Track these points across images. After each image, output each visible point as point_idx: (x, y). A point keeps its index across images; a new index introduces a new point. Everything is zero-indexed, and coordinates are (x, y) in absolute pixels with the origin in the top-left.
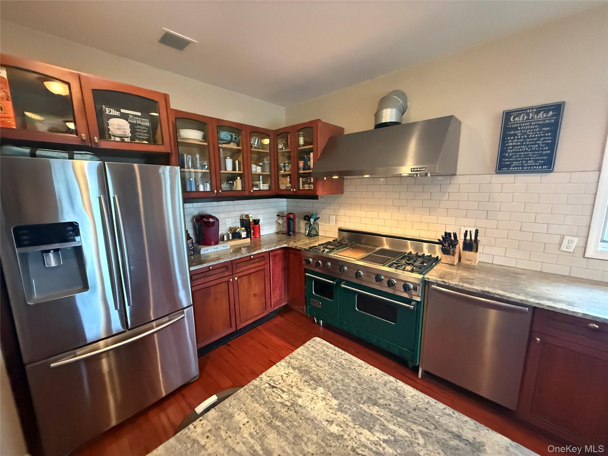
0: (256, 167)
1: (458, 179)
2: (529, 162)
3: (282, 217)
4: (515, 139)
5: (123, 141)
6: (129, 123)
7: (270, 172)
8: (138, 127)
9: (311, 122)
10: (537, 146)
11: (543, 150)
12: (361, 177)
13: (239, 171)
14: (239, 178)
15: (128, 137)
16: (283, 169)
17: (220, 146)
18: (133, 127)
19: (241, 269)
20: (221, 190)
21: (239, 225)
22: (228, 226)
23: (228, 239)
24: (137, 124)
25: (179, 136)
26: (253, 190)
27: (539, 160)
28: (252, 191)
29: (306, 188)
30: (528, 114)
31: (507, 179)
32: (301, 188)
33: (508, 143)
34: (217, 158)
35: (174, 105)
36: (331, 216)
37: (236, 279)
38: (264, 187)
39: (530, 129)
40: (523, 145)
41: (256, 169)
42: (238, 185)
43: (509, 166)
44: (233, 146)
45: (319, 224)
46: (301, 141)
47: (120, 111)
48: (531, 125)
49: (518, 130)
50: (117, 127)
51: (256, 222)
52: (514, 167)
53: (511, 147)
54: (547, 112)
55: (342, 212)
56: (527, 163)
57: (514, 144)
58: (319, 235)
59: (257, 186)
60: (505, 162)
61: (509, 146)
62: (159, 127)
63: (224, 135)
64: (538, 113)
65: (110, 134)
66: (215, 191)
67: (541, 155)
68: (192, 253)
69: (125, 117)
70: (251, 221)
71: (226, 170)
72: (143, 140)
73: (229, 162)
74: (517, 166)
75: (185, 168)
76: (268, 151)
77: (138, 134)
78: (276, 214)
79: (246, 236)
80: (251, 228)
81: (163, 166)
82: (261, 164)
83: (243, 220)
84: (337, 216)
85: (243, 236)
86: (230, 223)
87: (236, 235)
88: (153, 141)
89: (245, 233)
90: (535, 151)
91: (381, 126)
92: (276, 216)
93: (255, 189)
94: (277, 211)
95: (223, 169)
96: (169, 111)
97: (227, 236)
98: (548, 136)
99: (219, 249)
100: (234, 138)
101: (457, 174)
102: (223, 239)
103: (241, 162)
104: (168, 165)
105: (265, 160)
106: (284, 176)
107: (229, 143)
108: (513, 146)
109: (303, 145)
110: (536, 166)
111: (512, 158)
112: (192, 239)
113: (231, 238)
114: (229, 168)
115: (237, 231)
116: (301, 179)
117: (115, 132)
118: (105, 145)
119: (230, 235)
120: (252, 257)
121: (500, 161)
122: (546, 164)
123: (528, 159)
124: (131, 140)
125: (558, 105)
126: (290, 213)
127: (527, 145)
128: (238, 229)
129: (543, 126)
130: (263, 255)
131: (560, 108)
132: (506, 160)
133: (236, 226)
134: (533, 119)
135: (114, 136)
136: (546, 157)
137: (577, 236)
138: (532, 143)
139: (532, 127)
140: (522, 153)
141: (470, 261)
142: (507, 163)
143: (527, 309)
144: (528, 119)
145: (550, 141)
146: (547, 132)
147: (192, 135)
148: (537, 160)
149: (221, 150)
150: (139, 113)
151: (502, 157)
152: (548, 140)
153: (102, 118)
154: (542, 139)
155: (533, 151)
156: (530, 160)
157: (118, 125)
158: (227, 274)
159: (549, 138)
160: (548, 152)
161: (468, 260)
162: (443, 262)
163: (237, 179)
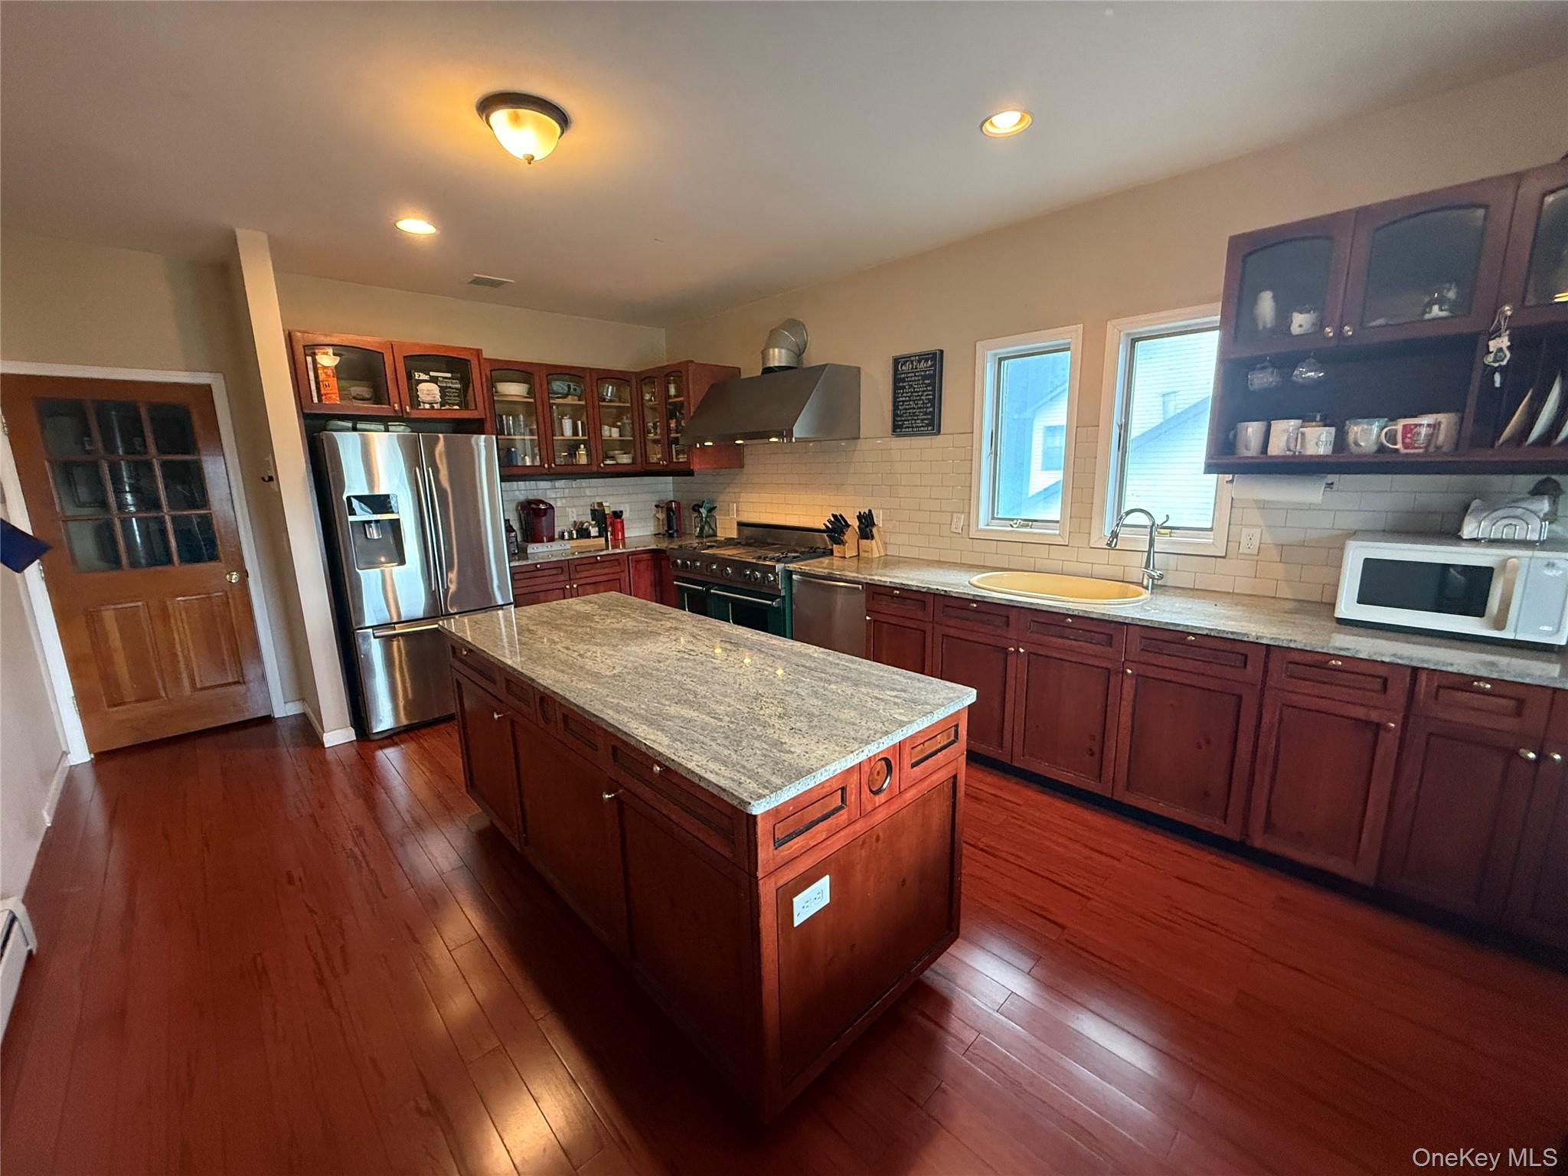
0: (610, 430)
1: (862, 444)
2: (918, 421)
3: (662, 507)
4: (904, 393)
5: (432, 408)
6: (439, 386)
7: (633, 436)
8: (448, 390)
9: (680, 364)
10: (921, 402)
11: (927, 408)
12: (766, 441)
13: (582, 436)
14: (582, 446)
15: (437, 403)
16: (652, 431)
17: (552, 401)
18: (442, 390)
19: (584, 574)
20: (554, 463)
21: (589, 518)
22: (572, 520)
23: (571, 538)
24: (447, 387)
25: (496, 392)
26: (604, 464)
27: (925, 419)
28: (602, 465)
29: (681, 460)
30: (912, 362)
31: (905, 442)
32: (675, 460)
33: (898, 397)
34: (548, 420)
35: (486, 355)
36: (731, 505)
37: (575, 586)
38: (625, 459)
39: (915, 381)
40: (910, 400)
41: (611, 433)
42: (582, 457)
43: (901, 427)
44: (569, 400)
45: (717, 517)
46: (672, 391)
47: (429, 374)
48: (915, 376)
49: (905, 382)
50: (426, 392)
51: (618, 515)
52: (905, 428)
53: (901, 403)
54: (926, 360)
55: (744, 497)
56: (915, 423)
57: (904, 399)
58: (718, 535)
59: (613, 458)
60: (898, 421)
61: (900, 402)
62: (471, 385)
63: (558, 386)
64: (919, 361)
65: (420, 401)
66: (546, 466)
67: (926, 414)
68: (516, 551)
69: (434, 380)
70: (606, 512)
71: (563, 435)
72: (454, 404)
73: (567, 424)
74: (909, 427)
75: (504, 435)
76: (628, 405)
77: (448, 398)
78: (654, 504)
79: (597, 534)
80: (608, 523)
81: (475, 436)
82: (619, 424)
83: (595, 510)
84: (738, 503)
85: (592, 535)
86: (575, 515)
87: (583, 533)
88: (464, 405)
89: (597, 529)
90: (921, 408)
91: (768, 370)
92: (653, 507)
93: (608, 462)
94: (657, 499)
95: (557, 434)
96: (482, 361)
97: (568, 532)
98: (929, 391)
99: (554, 549)
100: (572, 390)
101: (861, 437)
102: (562, 537)
103: (586, 422)
104: (483, 433)
105: (625, 418)
106: (655, 442)
107: (565, 396)
108: (903, 401)
109: (675, 397)
110: (923, 426)
111: (903, 417)
112: (514, 531)
113: (575, 537)
114: (568, 432)
115: (584, 527)
116: (673, 446)
117: (424, 398)
118: (415, 414)
119: (574, 532)
120: (599, 558)
121: (894, 421)
122: (931, 424)
123: (916, 418)
124: (441, 406)
125: (935, 354)
126: (672, 501)
127: (914, 401)
128: (586, 524)
129: (925, 377)
130: (617, 557)
131: (936, 358)
132: (899, 419)
133: (583, 519)
134: (916, 368)
135: (424, 403)
136: (930, 417)
137: (963, 512)
138: (918, 398)
139: (917, 378)
140: (911, 411)
141: (867, 552)
142: (900, 423)
143: (860, 587)
144: (912, 368)
145: (931, 397)
146: (929, 385)
147: (513, 390)
148: (923, 420)
149: (554, 407)
150: (449, 375)
151: (895, 415)
152: (930, 395)
153: (413, 385)
154: (925, 393)
155: (918, 408)
156: (918, 419)
157: (428, 390)
158: (562, 578)
159: (931, 393)
160: (931, 409)
161: (865, 551)
162: (835, 555)
163: (580, 447)
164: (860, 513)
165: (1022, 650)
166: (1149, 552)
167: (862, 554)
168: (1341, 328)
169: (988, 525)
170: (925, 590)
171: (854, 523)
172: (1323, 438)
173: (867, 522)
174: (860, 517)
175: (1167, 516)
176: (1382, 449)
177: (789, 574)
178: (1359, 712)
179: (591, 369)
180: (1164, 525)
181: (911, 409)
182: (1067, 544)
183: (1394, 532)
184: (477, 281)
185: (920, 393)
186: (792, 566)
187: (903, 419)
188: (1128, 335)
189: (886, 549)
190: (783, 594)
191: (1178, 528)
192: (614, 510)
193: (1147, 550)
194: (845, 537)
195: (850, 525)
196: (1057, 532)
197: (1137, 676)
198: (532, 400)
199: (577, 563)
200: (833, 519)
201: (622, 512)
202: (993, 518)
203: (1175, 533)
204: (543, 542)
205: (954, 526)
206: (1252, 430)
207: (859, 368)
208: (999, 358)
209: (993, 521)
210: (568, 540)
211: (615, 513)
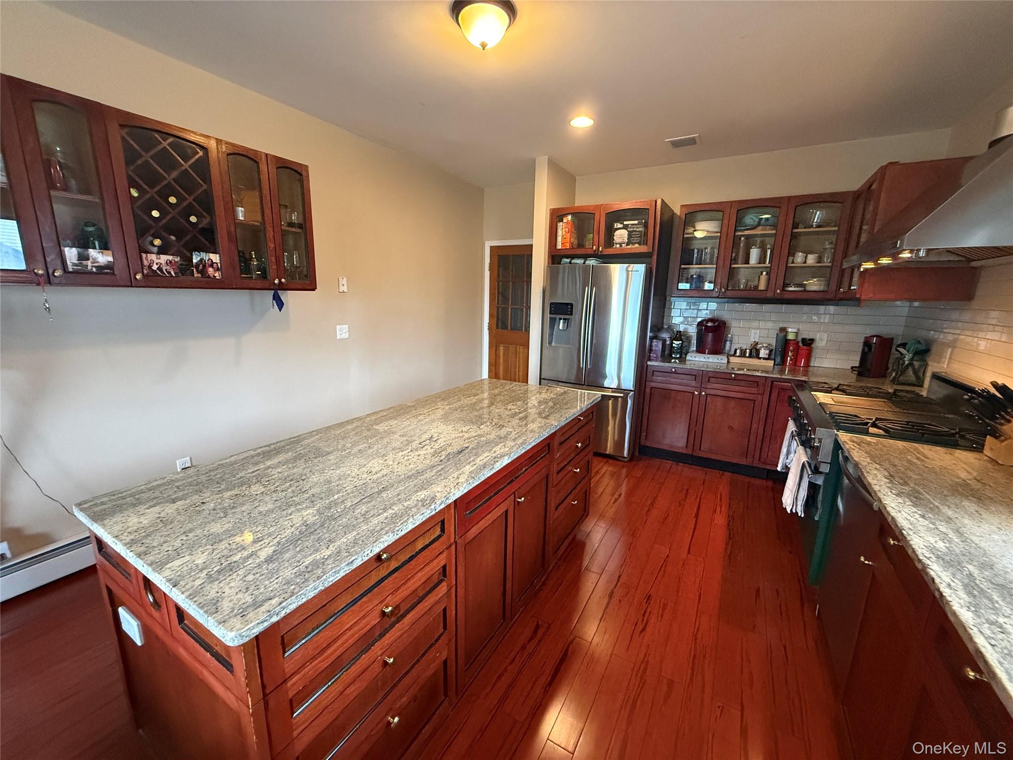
0: (806, 257)
5: (620, 247)
6: (628, 231)
8: (634, 233)
14: (764, 273)
15: (624, 243)
17: (738, 233)
18: (630, 234)
19: (714, 386)
21: (771, 340)
24: (633, 231)
26: (785, 291)
28: (781, 292)
34: (729, 251)
41: (806, 259)
44: (759, 231)
47: (623, 223)
50: (620, 236)
51: (809, 343)
59: (799, 285)
62: (648, 228)
63: (750, 218)
65: (613, 243)
66: (716, 290)
69: (626, 227)
71: (747, 263)
72: (636, 243)
73: (754, 253)
75: (691, 265)
76: (835, 228)
77: (632, 239)
82: (818, 249)
83: (780, 334)
84: (954, 348)
85: (761, 356)
86: (758, 336)
87: (755, 353)
88: (644, 243)
93: (794, 289)
97: (742, 350)
105: (828, 243)
107: (754, 227)
113: (747, 355)
114: (754, 261)
115: (758, 348)
117: (617, 241)
118: (605, 252)
120: (733, 376)
124: (627, 246)
126: (875, 336)
128: (761, 345)
130: (758, 380)
143: (875, 505)
149: (742, 239)
150: (636, 222)
153: (610, 232)
162: (985, 452)
163: (762, 274)
177: (838, 447)
179: (791, 197)
186: (843, 438)
192: (804, 337)
198: (719, 234)
199: (711, 375)
201: (813, 340)
204: (705, 354)
210: (738, 356)
211: (804, 340)
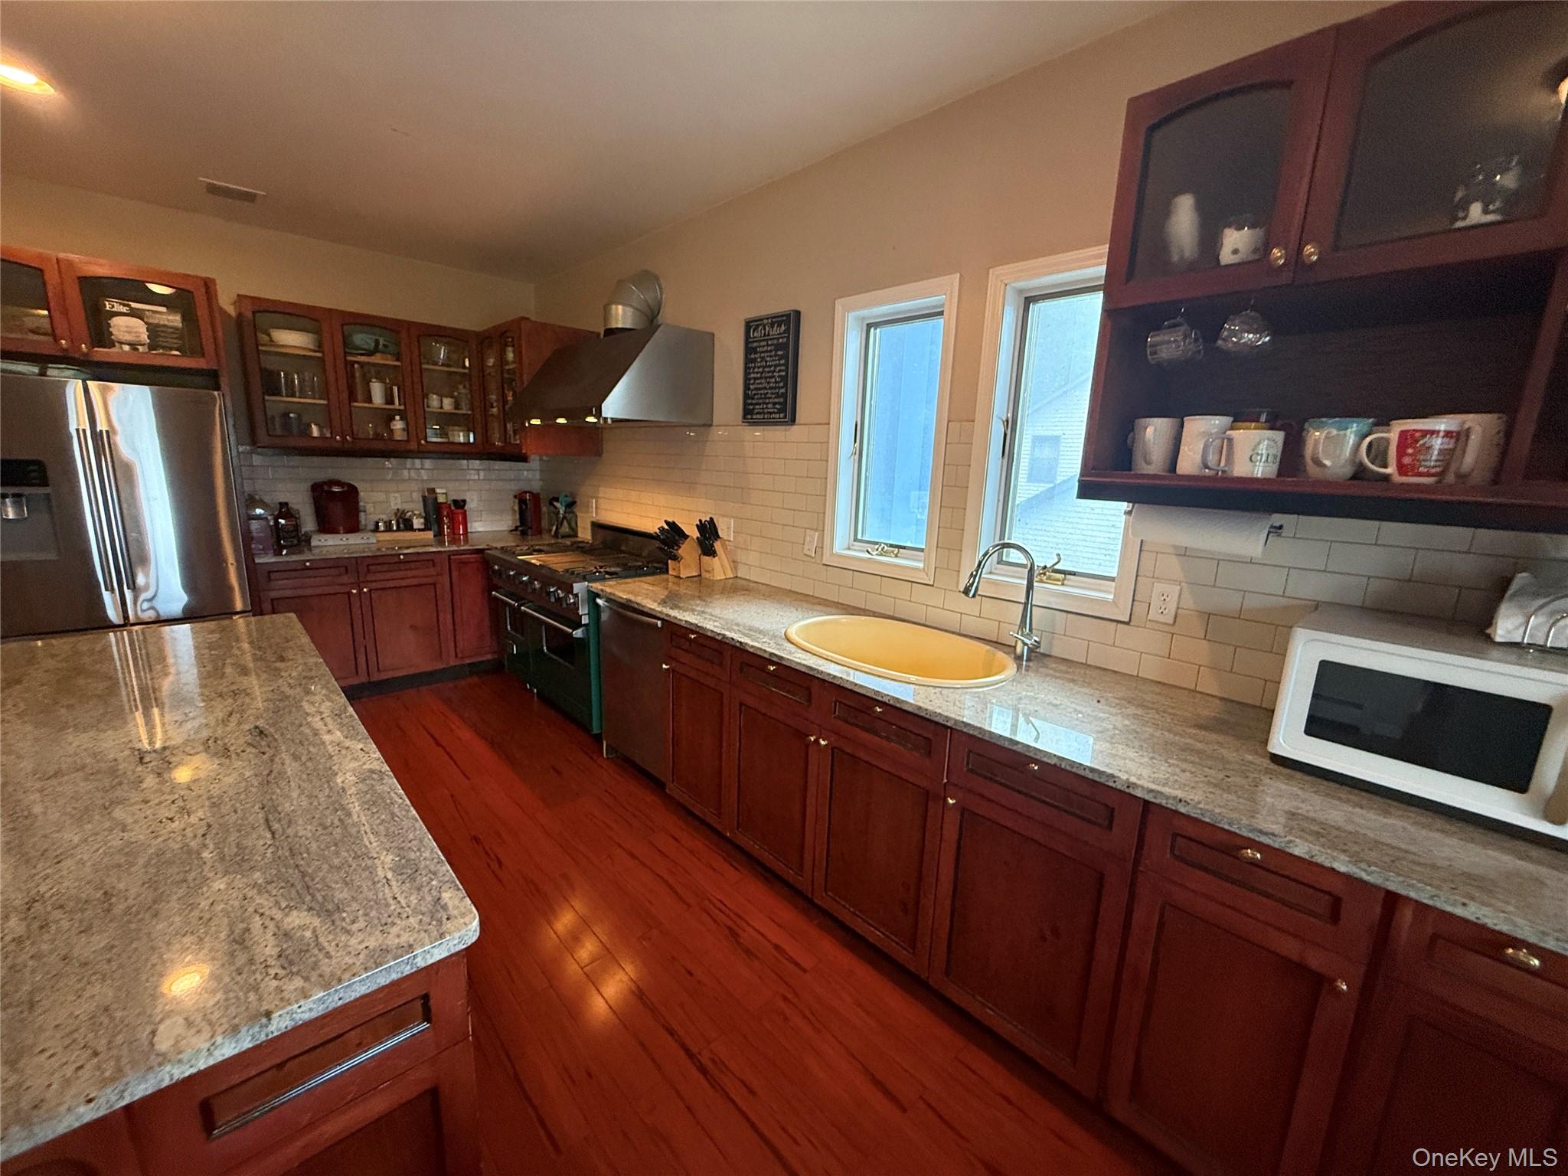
0: (441, 400)
2: (769, 406)
3: (518, 498)
4: (754, 368)
5: (134, 350)
6: (146, 323)
7: (472, 409)
8: (161, 329)
9: (512, 321)
10: (773, 380)
11: (779, 387)
13: (399, 404)
14: (397, 417)
15: (143, 345)
16: (495, 405)
17: (353, 358)
18: (152, 328)
19: (378, 577)
20: (351, 436)
21: (418, 506)
22: (394, 507)
23: (386, 530)
24: (158, 325)
25: (268, 341)
26: (429, 442)
27: (779, 404)
28: (424, 442)
30: (764, 326)
31: (758, 432)
32: (508, 441)
33: (750, 374)
34: (345, 381)
36: (590, 500)
37: (365, 590)
39: (767, 351)
40: (763, 378)
41: (442, 403)
42: (398, 430)
43: (752, 412)
44: (377, 359)
45: (578, 514)
46: (510, 355)
47: (129, 306)
48: (768, 345)
49: (756, 353)
50: (125, 329)
51: (460, 504)
52: (758, 413)
53: (753, 381)
54: (780, 325)
55: (602, 492)
56: (767, 408)
57: (755, 375)
58: (577, 536)
60: (749, 405)
61: (752, 379)
63: (361, 339)
64: (772, 325)
65: (112, 340)
66: (338, 438)
67: (778, 396)
69: (134, 314)
70: (441, 500)
71: (368, 402)
72: (171, 349)
73: (377, 390)
74: (760, 413)
75: (280, 396)
76: (467, 371)
77: (161, 339)
78: (515, 493)
79: (425, 527)
80: (444, 514)
82: (453, 393)
83: (426, 497)
84: (597, 498)
85: (417, 527)
86: (399, 501)
87: (405, 524)
88: (190, 351)
89: (423, 520)
90: (773, 388)
91: (610, 332)
92: (511, 497)
93: (434, 439)
94: (516, 488)
95: (360, 397)
97: (385, 523)
98: (782, 365)
99: (350, 542)
100: (381, 346)
101: (714, 424)
102: (376, 529)
103: (404, 388)
105: (461, 387)
107: (370, 353)
108: (755, 379)
109: (514, 363)
110: (774, 413)
111: (753, 399)
113: (395, 528)
114: (377, 399)
115: (407, 516)
117: (121, 337)
118: (102, 353)
119: (393, 522)
120: (402, 557)
121: (745, 404)
122: (783, 410)
123: (767, 401)
124: (150, 350)
125: (788, 316)
126: (526, 492)
127: (766, 378)
128: (410, 513)
129: (778, 347)
130: (429, 557)
131: (791, 321)
132: (750, 401)
133: (407, 507)
134: (768, 335)
135: (122, 343)
136: (782, 400)
137: (816, 530)
138: (770, 374)
139: (769, 348)
140: (762, 392)
141: (709, 572)
142: (751, 407)
143: (659, 623)
144: (765, 335)
145: (784, 373)
146: (781, 357)
147: (292, 340)
148: (775, 404)
149: (356, 366)
151: (746, 396)
152: (782, 371)
154: (778, 369)
155: (771, 388)
156: (769, 403)
157: (127, 327)
158: (345, 579)
159: (783, 368)
160: (783, 390)
161: (706, 571)
162: (670, 572)
163: (394, 419)
164: (700, 521)
165: (823, 743)
166: (1026, 604)
167: (705, 575)
168: (1300, 250)
169: (849, 549)
170: (719, 638)
171: (693, 532)
172: (1263, 449)
173: (708, 532)
174: (701, 527)
175: (1058, 555)
176: (1360, 473)
177: (593, 596)
178: (1289, 948)
179: (410, 324)
180: (1056, 567)
181: (762, 389)
182: (932, 583)
183: (1377, 610)
184: (213, 189)
185: (772, 369)
186: (597, 586)
187: (754, 402)
188: (1021, 291)
189: (735, 568)
190: (585, 620)
191: (1074, 574)
192: (455, 498)
193: (1023, 601)
194: (680, 551)
195: (688, 536)
196: (921, 565)
197: (962, 809)
198: (319, 355)
199: (370, 561)
200: (666, 527)
201: (464, 501)
202: (856, 540)
203: (1069, 580)
204: (340, 533)
205: (806, 547)
206: (1154, 432)
207: (713, 335)
208: (868, 325)
209: (855, 543)
210: (383, 531)
211: (455, 502)
